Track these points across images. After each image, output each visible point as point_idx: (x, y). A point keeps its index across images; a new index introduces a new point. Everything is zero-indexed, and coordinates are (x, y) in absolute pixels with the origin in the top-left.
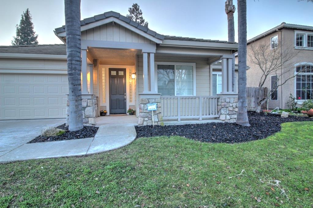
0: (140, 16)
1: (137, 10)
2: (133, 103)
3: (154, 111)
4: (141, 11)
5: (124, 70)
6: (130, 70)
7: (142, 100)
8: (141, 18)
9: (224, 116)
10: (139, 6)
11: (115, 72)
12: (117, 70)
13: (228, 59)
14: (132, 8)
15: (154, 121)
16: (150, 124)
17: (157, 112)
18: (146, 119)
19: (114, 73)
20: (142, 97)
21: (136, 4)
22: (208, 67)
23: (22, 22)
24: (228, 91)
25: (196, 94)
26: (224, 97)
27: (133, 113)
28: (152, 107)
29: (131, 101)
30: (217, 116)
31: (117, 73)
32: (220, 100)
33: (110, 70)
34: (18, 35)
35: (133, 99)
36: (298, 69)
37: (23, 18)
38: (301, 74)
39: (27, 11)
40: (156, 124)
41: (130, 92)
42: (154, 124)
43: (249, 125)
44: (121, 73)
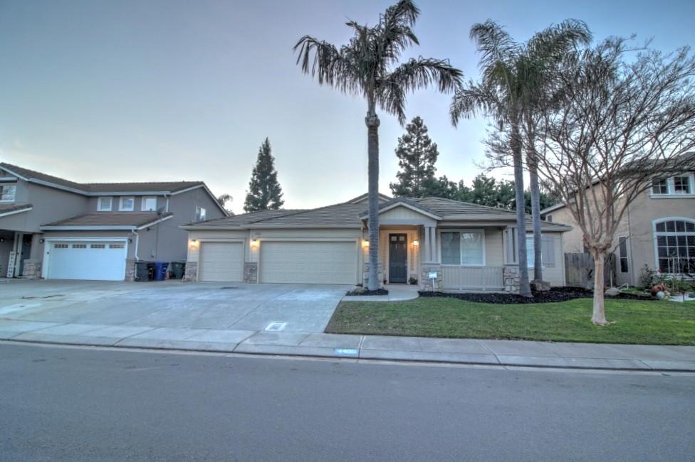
0: (424, 135)
1: (420, 125)
2: (414, 272)
3: (435, 279)
4: (425, 127)
5: (405, 235)
6: (411, 235)
7: (424, 269)
8: (426, 137)
9: (509, 287)
10: (422, 121)
11: (395, 237)
12: (398, 236)
13: (513, 229)
14: (411, 123)
15: (435, 287)
16: (431, 290)
17: (438, 280)
18: (428, 286)
19: (394, 239)
20: (424, 266)
21: (418, 118)
22: (501, 233)
23: (261, 157)
24: (514, 261)
25: (487, 264)
26: (509, 267)
27: (414, 282)
28: (433, 275)
29: (412, 269)
30: (503, 287)
31: (398, 239)
32: (505, 271)
33: (391, 235)
34: (254, 175)
35: (415, 267)
36: (660, 227)
37: (260, 151)
38: (667, 234)
39: (267, 141)
40: (437, 290)
41: (412, 260)
42: (434, 290)
43: (531, 296)
44: (402, 239)
